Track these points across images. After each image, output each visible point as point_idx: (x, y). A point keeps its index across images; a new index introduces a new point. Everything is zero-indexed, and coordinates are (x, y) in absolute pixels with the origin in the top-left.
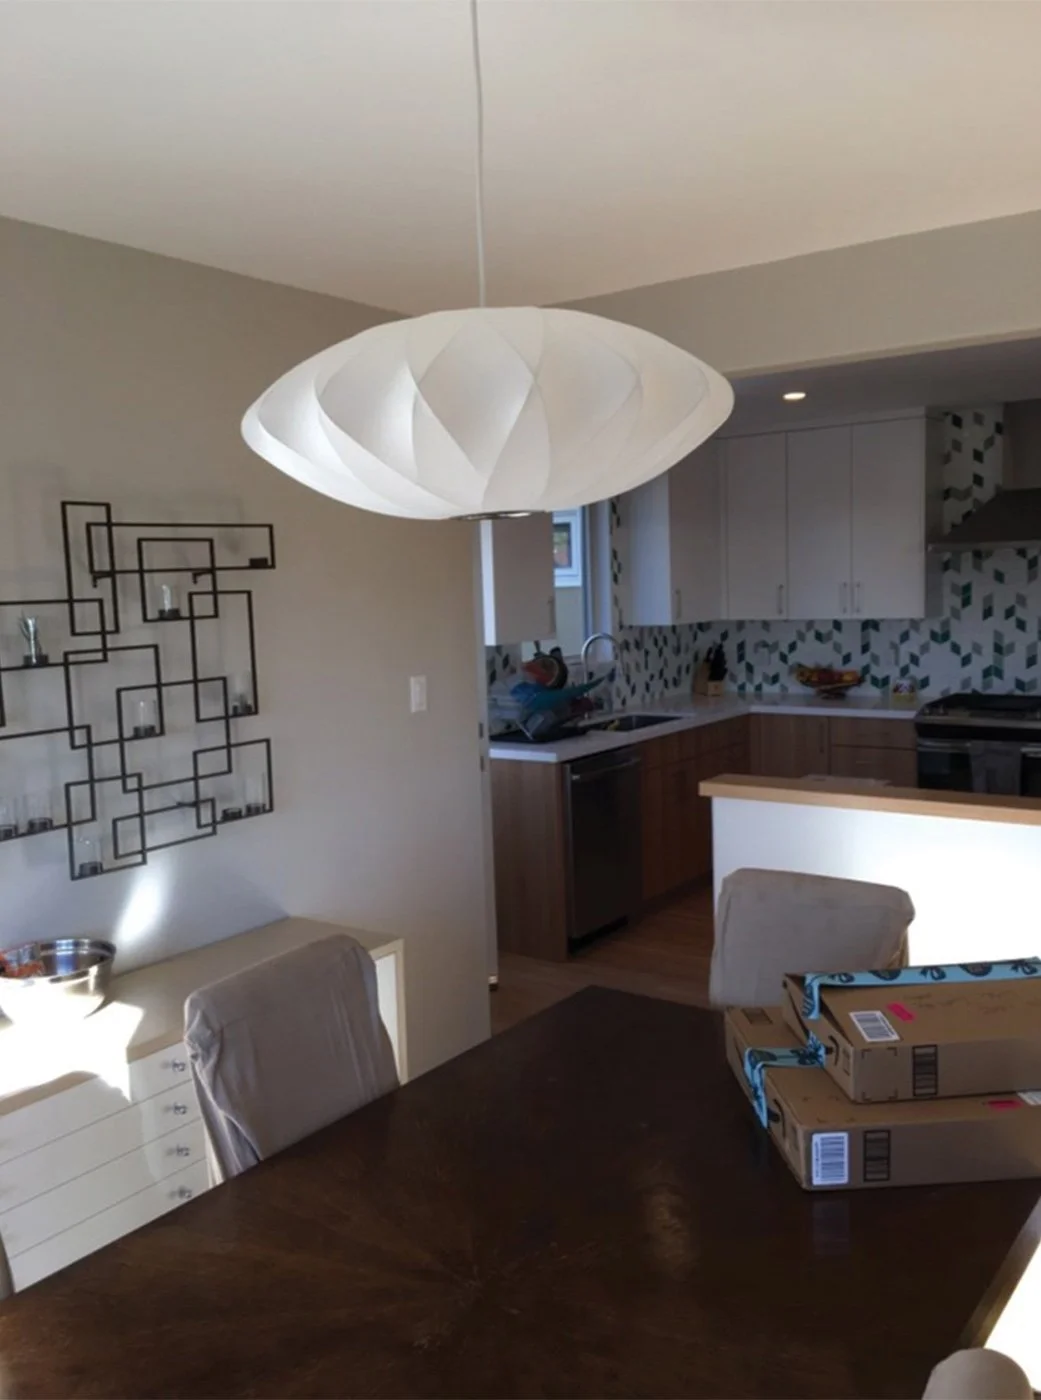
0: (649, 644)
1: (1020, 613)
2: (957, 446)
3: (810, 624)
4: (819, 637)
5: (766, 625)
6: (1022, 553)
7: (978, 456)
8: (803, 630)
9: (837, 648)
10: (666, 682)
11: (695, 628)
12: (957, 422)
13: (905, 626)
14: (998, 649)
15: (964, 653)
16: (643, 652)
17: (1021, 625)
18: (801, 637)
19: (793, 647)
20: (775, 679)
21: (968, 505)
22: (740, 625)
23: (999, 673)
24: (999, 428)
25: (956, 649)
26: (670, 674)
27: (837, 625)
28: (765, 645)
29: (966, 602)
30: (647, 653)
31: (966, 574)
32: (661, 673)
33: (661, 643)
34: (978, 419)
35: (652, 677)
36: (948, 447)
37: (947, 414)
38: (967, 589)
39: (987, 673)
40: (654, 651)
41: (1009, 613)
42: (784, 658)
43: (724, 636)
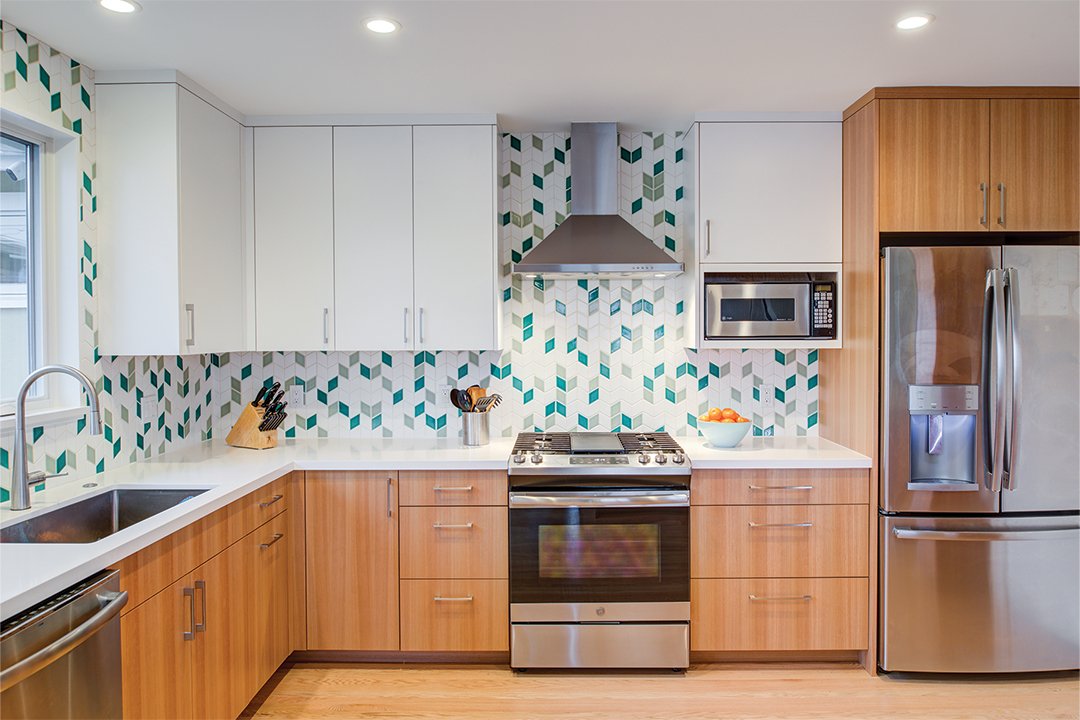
0: (142, 381)
1: (581, 346)
2: (516, 169)
3: (355, 357)
4: (365, 371)
5: (300, 358)
6: (583, 283)
7: (538, 182)
8: (346, 364)
9: (387, 384)
10: (168, 431)
11: (208, 361)
12: (516, 144)
13: (464, 360)
14: (561, 384)
15: (526, 389)
16: (133, 392)
17: (583, 358)
18: (344, 372)
19: (333, 384)
20: (312, 422)
21: (527, 232)
22: (268, 358)
23: (562, 410)
24: (559, 156)
25: (517, 383)
26: (172, 422)
27: (387, 359)
28: (299, 382)
29: (528, 334)
30: (140, 394)
31: (527, 304)
32: (162, 420)
33: (161, 380)
34: (537, 143)
35: (147, 426)
36: (507, 170)
37: (505, 135)
38: (529, 319)
39: (550, 409)
40: (150, 391)
41: (571, 346)
42: (322, 397)
43: (247, 372)
